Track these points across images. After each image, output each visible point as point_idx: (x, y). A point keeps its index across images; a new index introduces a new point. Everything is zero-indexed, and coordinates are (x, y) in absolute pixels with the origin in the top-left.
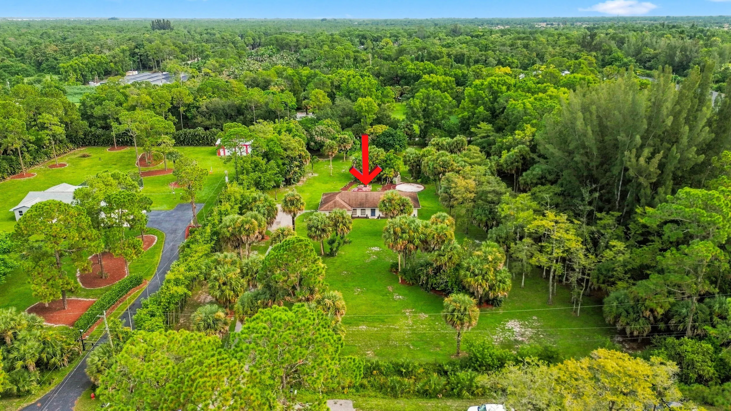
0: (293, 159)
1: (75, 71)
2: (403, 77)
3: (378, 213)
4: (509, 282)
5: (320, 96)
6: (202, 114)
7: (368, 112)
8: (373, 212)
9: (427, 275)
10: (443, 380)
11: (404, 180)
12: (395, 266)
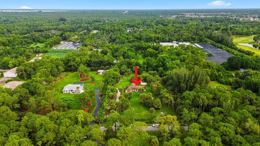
0: (118, 78)
1: (49, 44)
2: (142, 47)
3: (137, 91)
4: (161, 105)
5: (122, 59)
6: (93, 63)
7: (133, 63)
8: (136, 91)
9: (147, 104)
10: (149, 121)
11: (143, 82)
12: (141, 102)
